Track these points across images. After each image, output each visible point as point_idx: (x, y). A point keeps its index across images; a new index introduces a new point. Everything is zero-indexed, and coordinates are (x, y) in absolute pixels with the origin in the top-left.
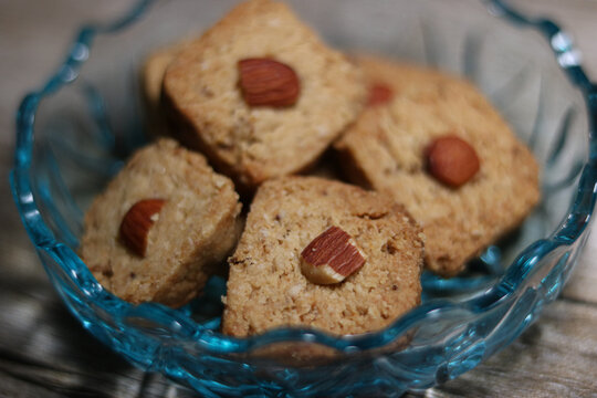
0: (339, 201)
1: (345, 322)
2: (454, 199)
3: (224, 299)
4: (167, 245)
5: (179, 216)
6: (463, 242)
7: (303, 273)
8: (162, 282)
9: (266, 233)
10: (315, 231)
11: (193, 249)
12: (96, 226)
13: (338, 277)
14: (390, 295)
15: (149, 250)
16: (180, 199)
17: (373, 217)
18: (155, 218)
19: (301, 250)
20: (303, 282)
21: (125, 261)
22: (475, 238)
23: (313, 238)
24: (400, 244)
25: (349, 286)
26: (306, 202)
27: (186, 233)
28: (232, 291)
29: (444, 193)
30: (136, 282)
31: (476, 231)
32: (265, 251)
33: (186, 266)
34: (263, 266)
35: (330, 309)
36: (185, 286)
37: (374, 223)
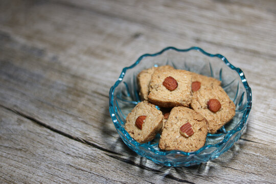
0: (191, 115)
1: (187, 147)
2: (215, 115)
3: (161, 136)
4: (147, 127)
5: (150, 120)
6: (216, 126)
7: (180, 133)
8: (146, 136)
9: (173, 121)
10: (184, 122)
11: (153, 129)
12: (129, 121)
13: (187, 136)
14: (198, 142)
15: (143, 128)
16: (150, 116)
17: (198, 121)
18: (144, 121)
19: (180, 126)
20: (179, 135)
21: (137, 131)
22: (219, 125)
23: (183, 124)
24: (203, 129)
25: (190, 138)
26: (183, 114)
27: (151, 125)
28: (163, 135)
29: (212, 114)
30: (140, 136)
31: (219, 124)
32: (172, 126)
33: (152, 133)
34: (171, 129)
35: (184, 143)
36: (151, 137)
37: (198, 122)
